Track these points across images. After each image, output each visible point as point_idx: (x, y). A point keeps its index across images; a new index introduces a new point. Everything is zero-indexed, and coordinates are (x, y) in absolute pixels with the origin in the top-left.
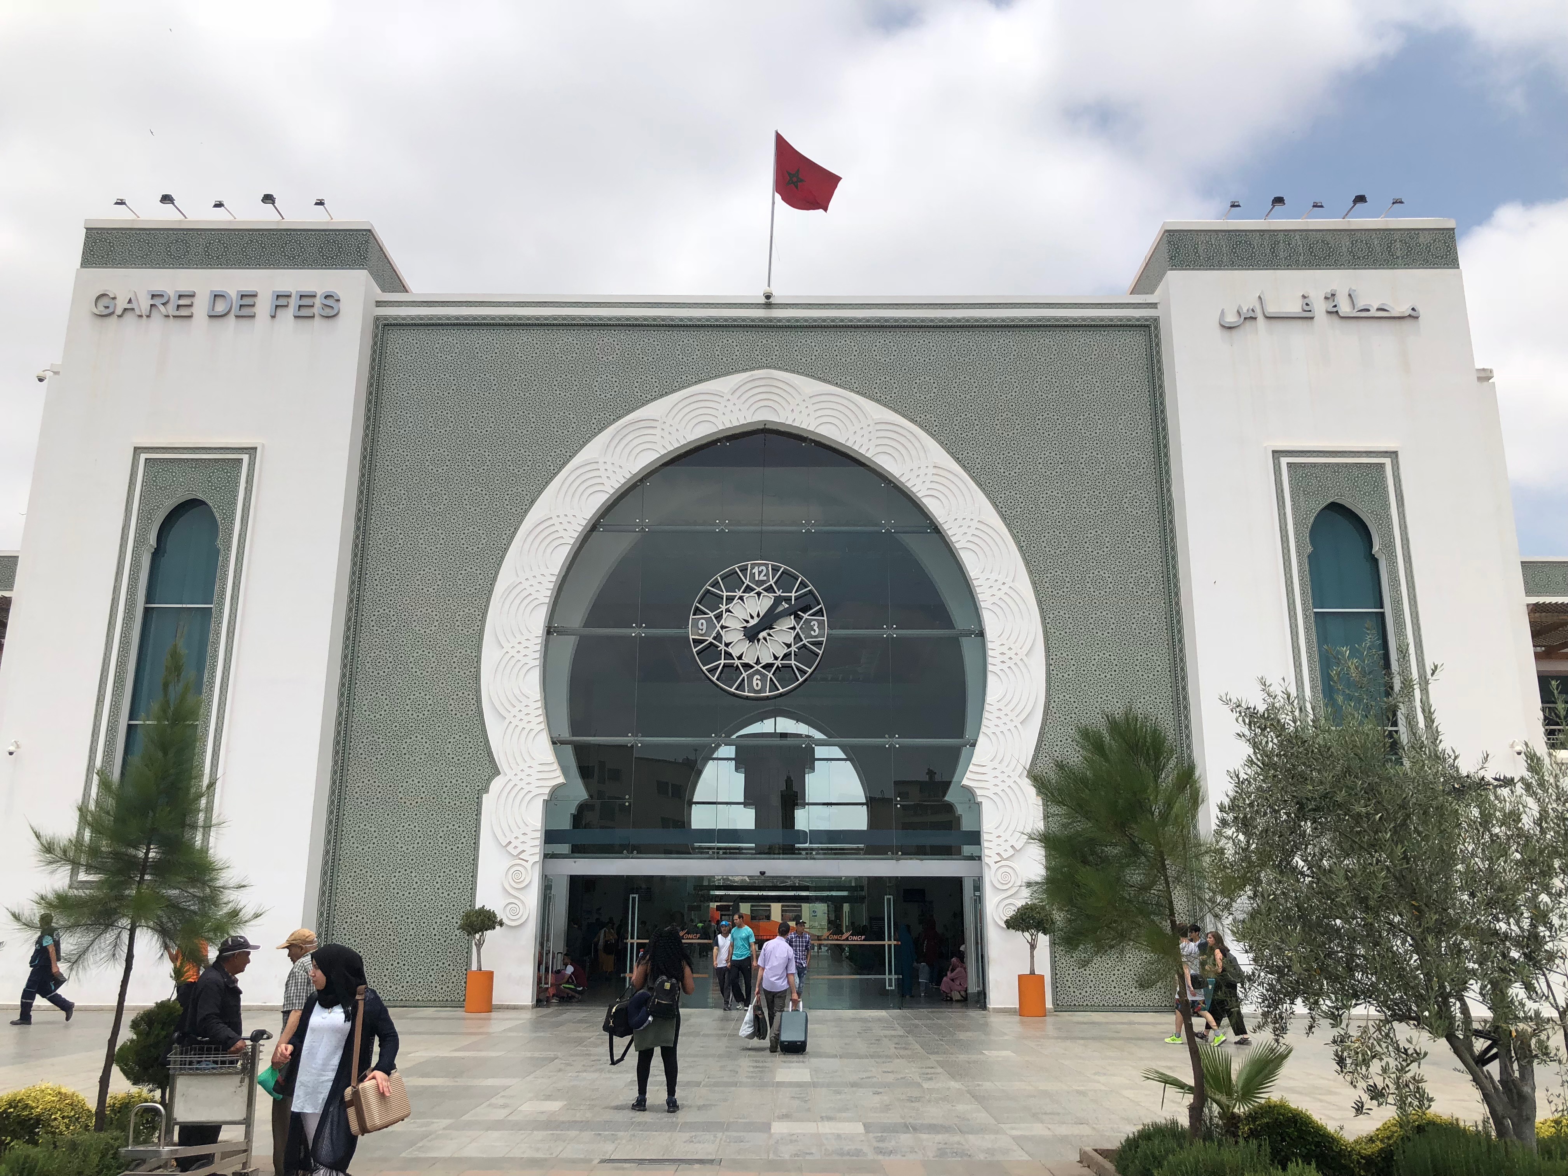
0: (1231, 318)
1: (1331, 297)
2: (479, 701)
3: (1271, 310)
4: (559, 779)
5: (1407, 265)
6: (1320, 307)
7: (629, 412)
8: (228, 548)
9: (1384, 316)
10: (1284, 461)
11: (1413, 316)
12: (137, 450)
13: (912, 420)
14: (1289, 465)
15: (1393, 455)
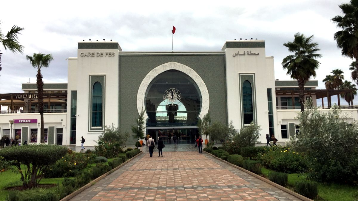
0: (234, 55)
1: (248, 52)
2: (137, 107)
3: (240, 54)
4: (148, 117)
5: (258, 47)
6: (246, 53)
7: (154, 68)
8: (103, 89)
9: (254, 54)
10: (240, 75)
11: (258, 54)
12: (90, 75)
13: (192, 69)
14: (241, 75)
15: (254, 74)
